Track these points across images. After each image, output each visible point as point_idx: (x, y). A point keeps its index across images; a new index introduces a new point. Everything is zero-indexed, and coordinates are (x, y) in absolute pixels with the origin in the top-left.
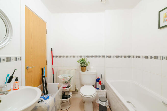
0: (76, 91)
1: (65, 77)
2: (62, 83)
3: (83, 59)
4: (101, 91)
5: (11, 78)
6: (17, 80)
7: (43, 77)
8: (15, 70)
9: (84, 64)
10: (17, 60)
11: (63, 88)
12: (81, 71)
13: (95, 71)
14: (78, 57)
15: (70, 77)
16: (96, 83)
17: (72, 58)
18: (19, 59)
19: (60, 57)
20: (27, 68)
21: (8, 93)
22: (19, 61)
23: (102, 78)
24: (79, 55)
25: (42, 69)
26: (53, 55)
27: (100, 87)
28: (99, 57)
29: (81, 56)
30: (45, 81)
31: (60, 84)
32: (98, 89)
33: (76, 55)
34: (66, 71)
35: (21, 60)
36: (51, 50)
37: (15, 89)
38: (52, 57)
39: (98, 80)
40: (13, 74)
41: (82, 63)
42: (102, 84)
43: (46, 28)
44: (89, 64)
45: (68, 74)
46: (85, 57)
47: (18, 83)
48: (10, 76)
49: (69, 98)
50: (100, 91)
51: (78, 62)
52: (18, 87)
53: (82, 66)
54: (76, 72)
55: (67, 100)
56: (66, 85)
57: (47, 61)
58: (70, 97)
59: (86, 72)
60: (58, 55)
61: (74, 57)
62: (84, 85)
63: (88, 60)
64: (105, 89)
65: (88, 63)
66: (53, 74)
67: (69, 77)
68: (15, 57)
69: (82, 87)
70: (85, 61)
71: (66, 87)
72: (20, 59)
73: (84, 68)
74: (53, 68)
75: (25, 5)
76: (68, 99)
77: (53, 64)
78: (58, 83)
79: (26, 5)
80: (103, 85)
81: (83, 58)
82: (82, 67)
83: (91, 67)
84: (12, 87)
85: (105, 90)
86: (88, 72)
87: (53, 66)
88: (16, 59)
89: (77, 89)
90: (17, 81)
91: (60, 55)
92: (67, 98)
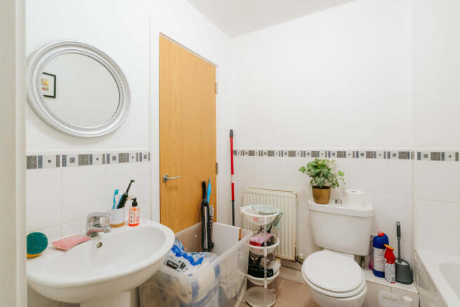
0: (298, 261)
1: (260, 213)
2: (250, 229)
3: (320, 163)
4: (392, 285)
5: (124, 198)
6: (135, 204)
7: (204, 204)
8: (132, 181)
9: (322, 179)
10: (141, 160)
11: (253, 243)
12: (311, 202)
13: (369, 208)
14: (304, 154)
15: (276, 215)
16: (371, 253)
17: (286, 158)
18: (145, 157)
19: (252, 153)
20: (165, 180)
21: (109, 231)
22: (145, 161)
23: (399, 240)
24: (309, 149)
25: (204, 185)
26: (234, 149)
27: (390, 269)
28: (388, 155)
29: (315, 154)
30: (209, 217)
31: (242, 230)
32: (381, 274)
33: (298, 149)
34: (268, 197)
35: (149, 160)
36: (229, 135)
37: (131, 223)
38: (233, 153)
39: (379, 241)
40: (127, 191)
41: (318, 175)
42: (400, 260)
43: (215, 78)
44: (340, 182)
45: (270, 204)
46: (329, 154)
47: (136, 212)
48: (121, 194)
49: (268, 276)
50: (389, 284)
51: (303, 171)
52: (138, 220)
53: (315, 185)
54: (297, 203)
55: (262, 281)
56: (262, 238)
57: (217, 164)
58: (272, 275)
59: (331, 206)
60: (247, 149)
61: (292, 154)
62: (322, 249)
63: (337, 166)
64: (413, 284)
65: (338, 177)
66: (233, 200)
67: (271, 216)
68: (137, 154)
69: (312, 255)
70: (325, 171)
71: (261, 242)
72: (148, 157)
73: (325, 191)
74: (233, 184)
75: (160, 33)
76: (266, 281)
77: (232, 173)
78: (239, 228)
79: (161, 31)
80: (403, 263)
81: (322, 158)
82: (314, 187)
83: (348, 191)
84: (127, 219)
85: (412, 288)
86: (338, 206)
87: (235, 179)
88: (140, 157)
89: (301, 255)
90: (136, 208)
91: (252, 149)
92: (263, 277)
